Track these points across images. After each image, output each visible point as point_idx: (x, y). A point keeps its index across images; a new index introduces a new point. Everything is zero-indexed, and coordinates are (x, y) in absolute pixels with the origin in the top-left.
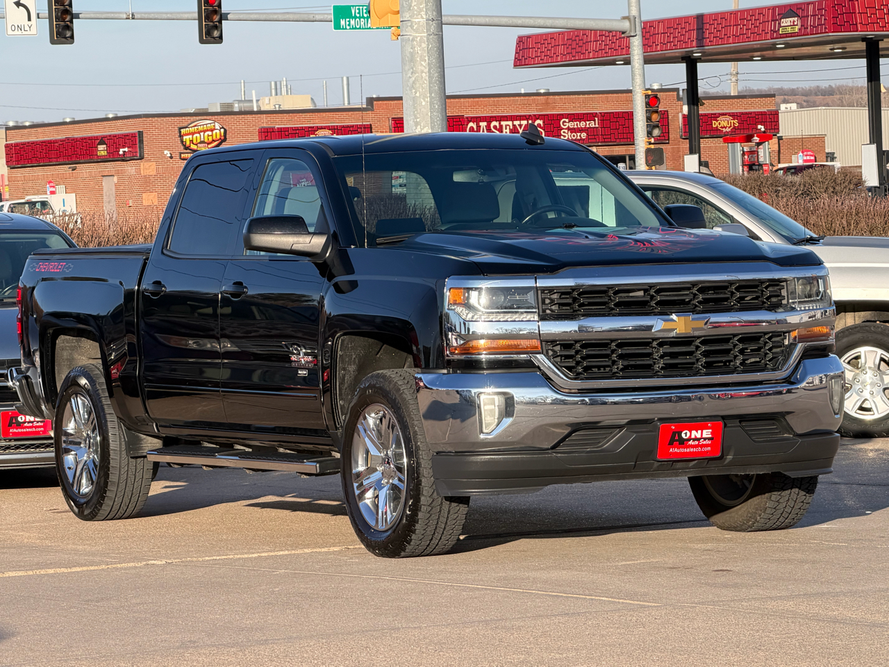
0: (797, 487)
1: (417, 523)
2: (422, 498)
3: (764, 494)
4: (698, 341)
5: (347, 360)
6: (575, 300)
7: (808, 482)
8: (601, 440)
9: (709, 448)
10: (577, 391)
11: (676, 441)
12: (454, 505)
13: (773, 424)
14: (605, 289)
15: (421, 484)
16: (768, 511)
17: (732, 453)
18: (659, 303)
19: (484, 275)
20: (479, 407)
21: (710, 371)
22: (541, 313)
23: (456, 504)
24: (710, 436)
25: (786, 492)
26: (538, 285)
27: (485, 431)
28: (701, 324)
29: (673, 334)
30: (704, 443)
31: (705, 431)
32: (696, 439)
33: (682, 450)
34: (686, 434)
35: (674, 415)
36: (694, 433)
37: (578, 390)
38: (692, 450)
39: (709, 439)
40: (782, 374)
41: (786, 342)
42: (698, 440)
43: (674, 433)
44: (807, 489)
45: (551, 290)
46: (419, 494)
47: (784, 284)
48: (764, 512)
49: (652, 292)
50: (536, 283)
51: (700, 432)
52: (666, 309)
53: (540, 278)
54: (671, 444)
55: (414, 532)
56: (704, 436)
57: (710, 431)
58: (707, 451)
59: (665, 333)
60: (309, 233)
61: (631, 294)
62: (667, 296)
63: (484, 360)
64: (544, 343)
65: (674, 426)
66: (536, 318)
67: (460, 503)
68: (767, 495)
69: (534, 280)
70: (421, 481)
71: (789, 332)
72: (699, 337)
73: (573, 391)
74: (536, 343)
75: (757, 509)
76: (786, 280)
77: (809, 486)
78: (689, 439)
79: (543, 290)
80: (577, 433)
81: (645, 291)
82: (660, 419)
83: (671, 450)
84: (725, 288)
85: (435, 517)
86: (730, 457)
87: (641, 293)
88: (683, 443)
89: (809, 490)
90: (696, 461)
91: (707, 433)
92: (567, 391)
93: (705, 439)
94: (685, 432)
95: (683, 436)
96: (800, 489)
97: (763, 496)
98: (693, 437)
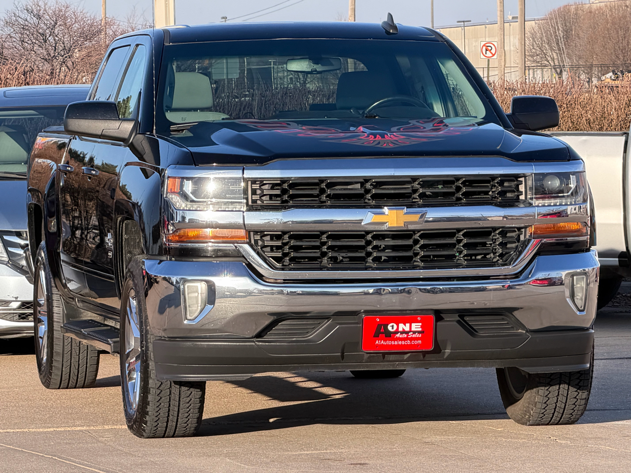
0: (565, 383)
1: (149, 405)
2: (150, 381)
3: (532, 389)
4: (418, 235)
5: (132, 243)
6: (284, 192)
7: (578, 378)
8: (309, 330)
9: (420, 342)
10: (282, 281)
11: (382, 333)
12: (184, 388)
13: (503, 320)
14: (317, 181)
15: (148, 368)
16: (539, 405)
17: (449, 346)
18: (374, 197)
19: (195, 165)
20: (184, 294)
21: (428, 265)
22: (250, 203)
23: (187, 388)
24: (420, 329)
25: (554, 387)
26: (245, 176)
27: (189, 317)
28: (415, 218)
29: (385, 227)
30: (414, 336)
31: (413, 325)
32: (404, 332)
33: (389, 343)
34: (393, 326)
35: (378, 307)
36: (401, 326)
37: (284, 280)
38: (400, 343)
39: (419, 332)
40: (510, 269)
41: (522, 238)
42: (407, 333)
43: (379, 325)
44: (577, 385)
45: (261, 182)
46: (148, 377)
47: (522, 179)
48: (535, 407)
49: (368, 186)
50: (243, 173)
51: (408, 325)
52: (381, 202)
53: (247, 169)
54: (377, 336)
55: (147, 413)
56: (413, 329)
57: (420, 324)
58: (418, 345)
59: (376, 226)
60: (119, 119)
61: (349, 187)
62: (388, 189)
63: (209, 248)
64: (252, 233)
65: (379, 318)
66: (245, 209)
67: (190, 387)
68: (534, 390)
69: (241, 171)
70: (149, 364)
71: (525, 227)
72: (419, 231)
73: (279, 281)
74: (242, 232)
75: (529, 404)
76: (525, 176)
77: (579, 382)
78: (397, 332)
79: (254, 181)
80: (283, 323)
81: (362, 184)
82: (366, 312)
83: (377, 342)
84: (452, 182)
85: (165, 399)
86: (448, 351)
87: (358, 186)
88: (390, 336)
89: (580, 387)
90: (409, 354)
91: (416, 327)
92: (272, 281)
93: (414, 332)
94: (391, 324)
95: (390, 328)
96: (569, 385)
97: (532, 391)
98: (400, 329)
